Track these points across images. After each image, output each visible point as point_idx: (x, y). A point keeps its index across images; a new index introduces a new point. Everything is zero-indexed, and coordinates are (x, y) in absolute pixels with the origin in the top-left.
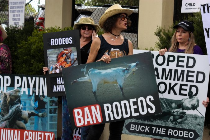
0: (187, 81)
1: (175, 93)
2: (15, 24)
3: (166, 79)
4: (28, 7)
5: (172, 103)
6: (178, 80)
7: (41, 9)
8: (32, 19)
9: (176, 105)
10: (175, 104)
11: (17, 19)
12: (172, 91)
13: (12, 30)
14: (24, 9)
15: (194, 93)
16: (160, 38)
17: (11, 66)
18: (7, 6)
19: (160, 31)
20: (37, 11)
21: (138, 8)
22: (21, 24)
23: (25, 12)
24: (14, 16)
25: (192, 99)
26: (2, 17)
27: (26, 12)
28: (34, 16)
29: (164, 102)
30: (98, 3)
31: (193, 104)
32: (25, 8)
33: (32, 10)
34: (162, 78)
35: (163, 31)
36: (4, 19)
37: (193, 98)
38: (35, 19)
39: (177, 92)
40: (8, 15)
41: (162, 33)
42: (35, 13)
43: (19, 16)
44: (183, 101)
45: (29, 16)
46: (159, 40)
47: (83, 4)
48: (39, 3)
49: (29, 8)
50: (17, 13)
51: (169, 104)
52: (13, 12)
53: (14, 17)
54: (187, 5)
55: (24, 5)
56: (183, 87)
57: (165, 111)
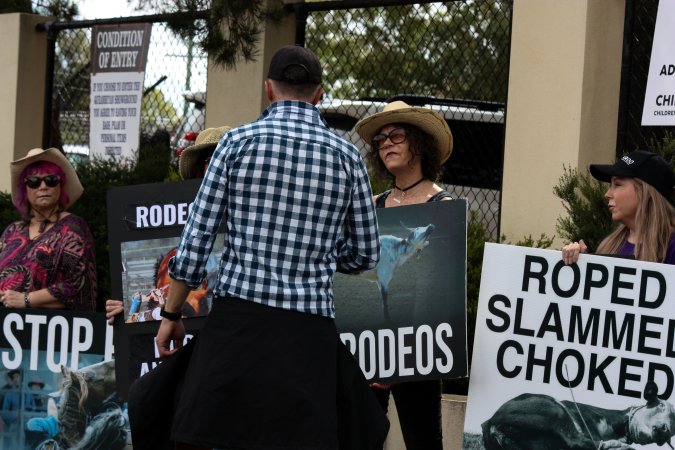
0: (642, 349)
1: (608, 389)
2: (110, 151)
3: (583, 340)
4: (152, 99)
5: (598, 418)
6: (617, 345)
7: (192, 105)
8: (163, 137)
9: (611, 427)
10: (608, 423)
11: (116, 138)
12: (597, 381)
13: (98, 172)
14: (138, 105)
15: (661, 390)
16: (572, 206)
17: (95, 284)
18: (85, 95)
19: (573, 184)
20: (180, 113)
21: (504, 107)
22: (128, 151)
23: (141, 115)
24: (106, 126)
25: (654, 409)
26: (70, 130)
27: (145, 114)
28: (170, 128)
29: (577, 415)
30: (375, 91)
31: (659, 425)
32: (142, 101)
33: (165, 110)
34: (571, 339)
35: (581, 182)
37: (659, 406)
38: (173, 139)
39: (614, 384)
40: (87, 125)
41: (577, 190)
42: (175, 120)
43: (124, 128)
44: (629, 414)
45: (154, 130)
46: (569, 211)
47: (328, 91)
48: (188, 87)
49: (156, 104)
50: (117, 119)
51: (589, 422)
52: (105, 113)
53: (106, 132)
54: (661, 101)
55: (139, 94)
56: (631, 370)
57: (580, 444)
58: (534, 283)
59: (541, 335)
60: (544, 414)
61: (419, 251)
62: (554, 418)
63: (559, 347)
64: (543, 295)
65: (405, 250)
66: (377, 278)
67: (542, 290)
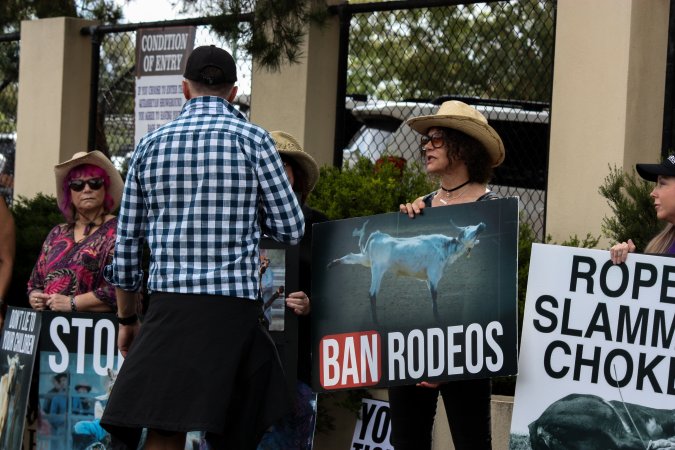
3: (631, 340)
5: (647, 418)
6: (666, 344)
9: (660, 427)
10: (657, 422)
16: (617, 206)
18: (130, 99)
19: (619, 183)
21: (549, 107)
26: (115, 134)
29: (626, 416)
30: (419, 92)
34: (619, 339)
35: (627, 182)
36: (121, 139)
39: (663, 383)
40: (133, 128)
41: (623, 190)
46: (614, 211)
47: (372, 93)
51: (638, 422)
52: (150, 116)
57: (629, 444)
58: (582, 283)
59: (589, 335)
60: (592, 414)
61: (469, 249)
62: (603, 418)
63: (607, 347)
64: (591, 295)
65: (456, 249)
66: (426, 277)
67: (590, 290)
